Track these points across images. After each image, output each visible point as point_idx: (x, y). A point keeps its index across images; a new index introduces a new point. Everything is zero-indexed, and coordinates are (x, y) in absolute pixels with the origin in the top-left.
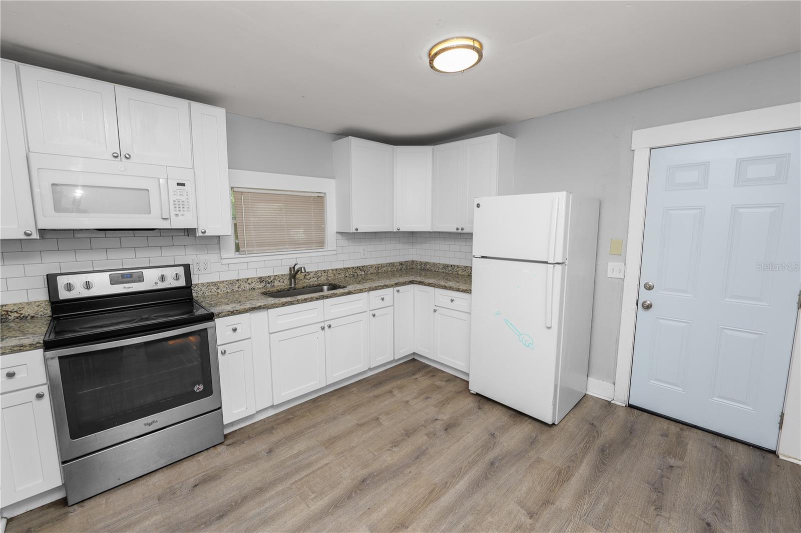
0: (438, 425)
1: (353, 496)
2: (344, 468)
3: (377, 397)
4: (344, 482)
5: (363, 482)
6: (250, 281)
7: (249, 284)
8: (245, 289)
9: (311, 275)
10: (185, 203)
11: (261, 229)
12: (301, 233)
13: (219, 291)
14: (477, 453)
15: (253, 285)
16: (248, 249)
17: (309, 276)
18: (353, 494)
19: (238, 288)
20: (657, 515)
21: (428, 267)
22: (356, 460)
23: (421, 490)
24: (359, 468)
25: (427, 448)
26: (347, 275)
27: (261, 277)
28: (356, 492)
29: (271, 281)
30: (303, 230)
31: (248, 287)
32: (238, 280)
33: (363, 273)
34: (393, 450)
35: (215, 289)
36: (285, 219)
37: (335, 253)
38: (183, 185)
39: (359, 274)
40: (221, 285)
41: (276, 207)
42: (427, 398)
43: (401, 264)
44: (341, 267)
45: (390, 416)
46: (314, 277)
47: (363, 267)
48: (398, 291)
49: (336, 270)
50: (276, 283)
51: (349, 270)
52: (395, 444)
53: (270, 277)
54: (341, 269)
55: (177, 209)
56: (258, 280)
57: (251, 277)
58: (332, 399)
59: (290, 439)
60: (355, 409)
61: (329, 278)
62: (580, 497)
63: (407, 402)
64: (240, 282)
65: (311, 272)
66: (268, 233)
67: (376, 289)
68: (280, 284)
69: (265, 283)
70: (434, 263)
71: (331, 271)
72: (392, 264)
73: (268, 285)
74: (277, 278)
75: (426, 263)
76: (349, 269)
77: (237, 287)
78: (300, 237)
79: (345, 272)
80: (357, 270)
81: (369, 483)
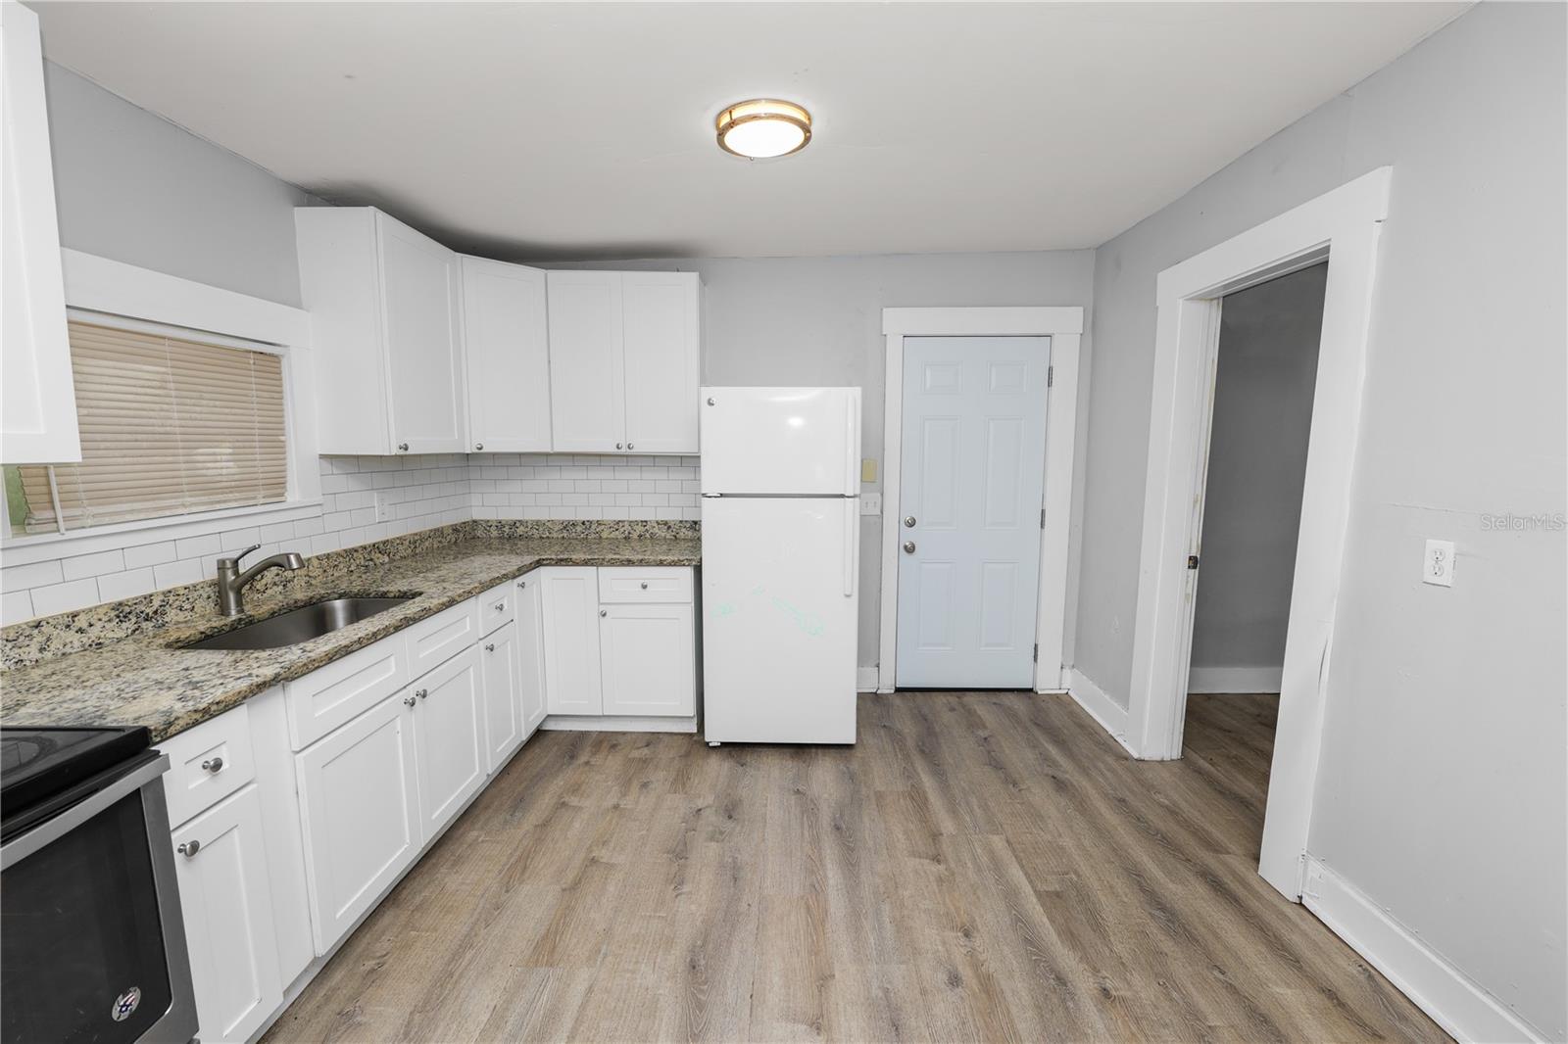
0: (711, 818)
1: (703, 998)
2: (633, 972)
3: (545, 825)
4: (661, 991)
5: (694, 967)
6: (81, 621)
7: (81, 631)
8: (68, 649)
12: (224, 457)
14: (806, 826)
15: (94, 633)
16: (65, 513)
18: (699, 996)
19: (42, 650)
20: (1020, 790)
21: (521, 530)
22: (638, 946)
23: (792, 918)
24: (660, 953)
25: (735, 859)
26: (352, 568)
27: (120, 604)
28: (702, 991)
29: (156, 612)
30: (230, 451)
31: (77, 644)
32: (38, 625)
33: (387, 559)
34: (684, 890)
36: (177, 415)
37: (317, 511)
39: (378, 562)
41: (147, 376)
42: (645, 785)
43: (455, 529)
45: (612, 845)
46: (275, 584)
47: (384, 543)
48: (522, 585)
49: (328, 556)
51: (355, 554)
52: (677, 881)
53: (149, 598)
54: (338, 555)
56: (113, 614)
57: (85, 607)
60: (525, 868)
61: (313, 582)
62: (953, 811)
63: (616, 807)
64: (46, 629)
66: (127, 460)
68: (181, 617)
69: (134, 620)
70: (537, 521)
71: (315, 562)
72: (439, 532)
73: (144, 625)
75: (514, 524)
76: (356, 551)
77: (34, 647)
78: (224, 471)
79: (347, 559)
80: (373, 553)
81: (707, 963)
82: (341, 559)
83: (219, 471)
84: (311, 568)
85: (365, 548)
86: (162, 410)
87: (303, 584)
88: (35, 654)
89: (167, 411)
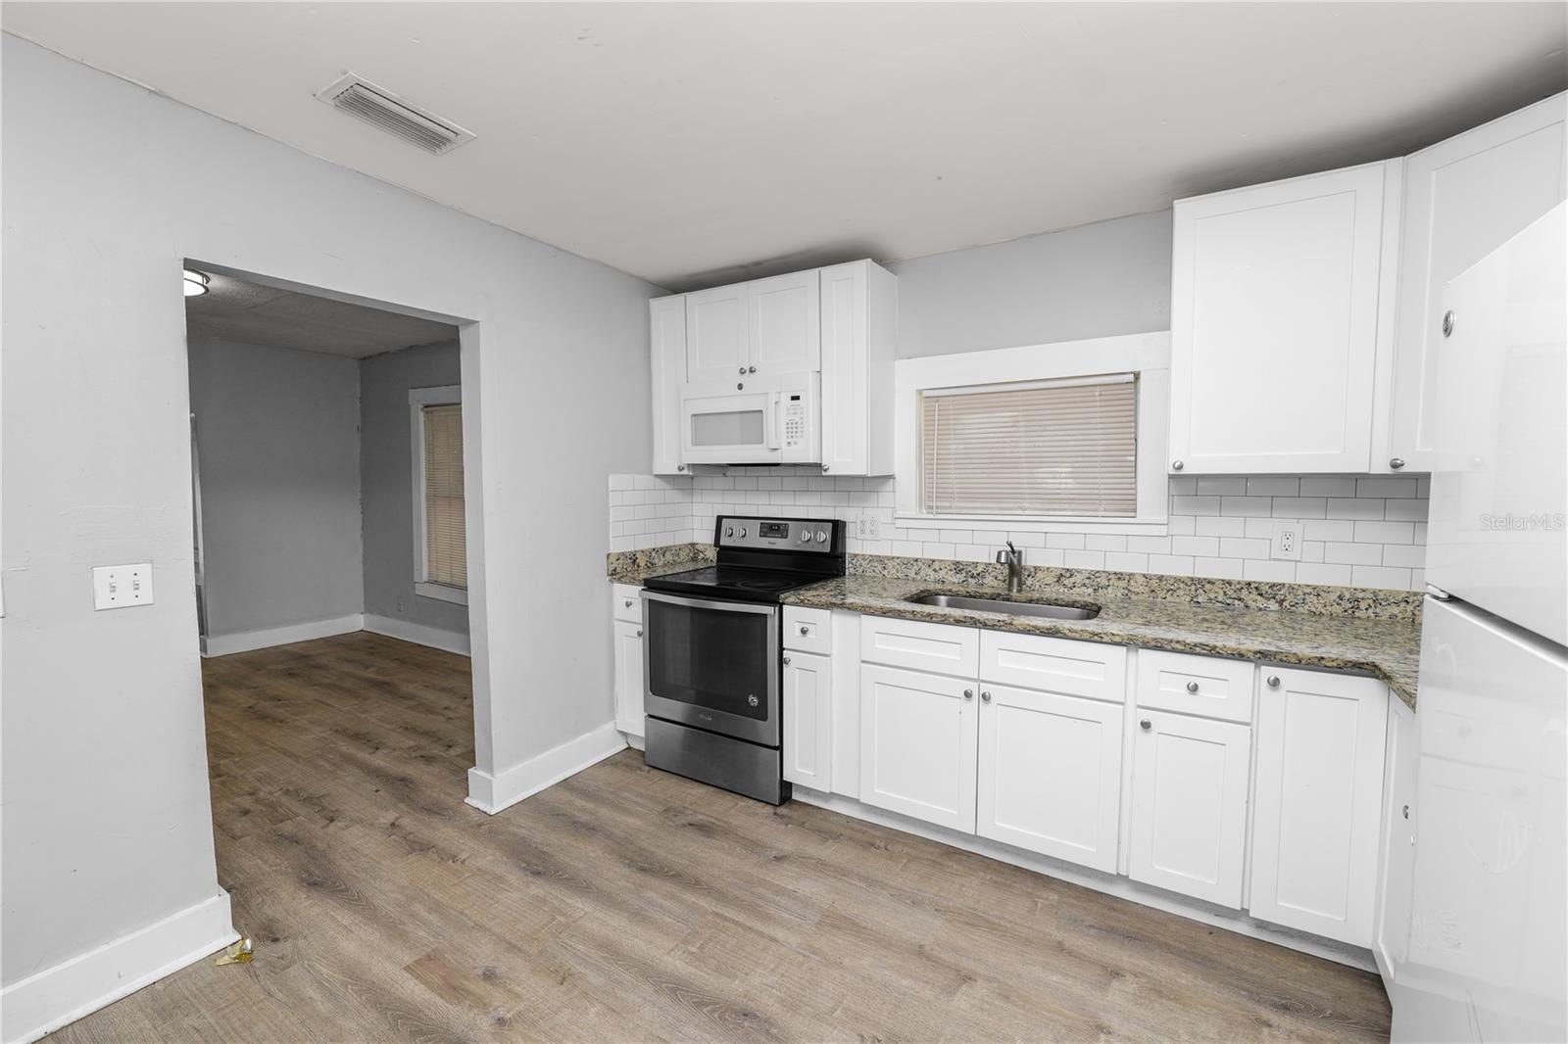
2: (773, 970)
4: (736, 982)
6: (936, 566)
7: (935, 570)
8: (927, 578)
9: (1078, 579)
10: (799, 425)
11: (970, 466)
12: (1065, 475)
13: (885, 572)
15: (942, 574)
16: (939, 504)
17: (1072, 580)
19: (916, 573)
22: (802, 982)
24: (782, 995)
26: (1200, 599)
27: (958, 562)
29: (978, 574)
30: (1070, 470)
31: (932, 577)
32: (916, 560)
35: (880, 567)
36: (1023, 444)
37: (1163, 530)
38: (797, 398)
40: (890, 564)
41: (1004, 420)
44: (1185, 572)
46: (1084, 585)
47: (1272, 586)
49: (1161, 578)
50: (989, 580)
51: (1208, 586)
53: (975, 564)
54: (1178, 580)
55: (790, 434)
56: (953, 567)
57: (940, 558)
58: (982, 874)
59: (821, 866)
61: (1134, 597)
63: (1101, 1028)
64: (920, 564)
65: (1079, 571)
66: (984, 475)
67: (1158, 646)
69: (964, 574)
71: (1141, 580)
73: (970, 580)
74: (990, 569)
76: (1213, 582)
77: (913, 571)
78: (1063, 486)
79: (1193, 588)
80: (1245, 592)
81: (743, 1027)
82: (1181, 585)
83: (1058, 486)
84: (1132, 582)
85: (1230, 583)
86: (1012, 442)
87: (1119, 595)
88: (913, 575)
89: (1016, 442)
